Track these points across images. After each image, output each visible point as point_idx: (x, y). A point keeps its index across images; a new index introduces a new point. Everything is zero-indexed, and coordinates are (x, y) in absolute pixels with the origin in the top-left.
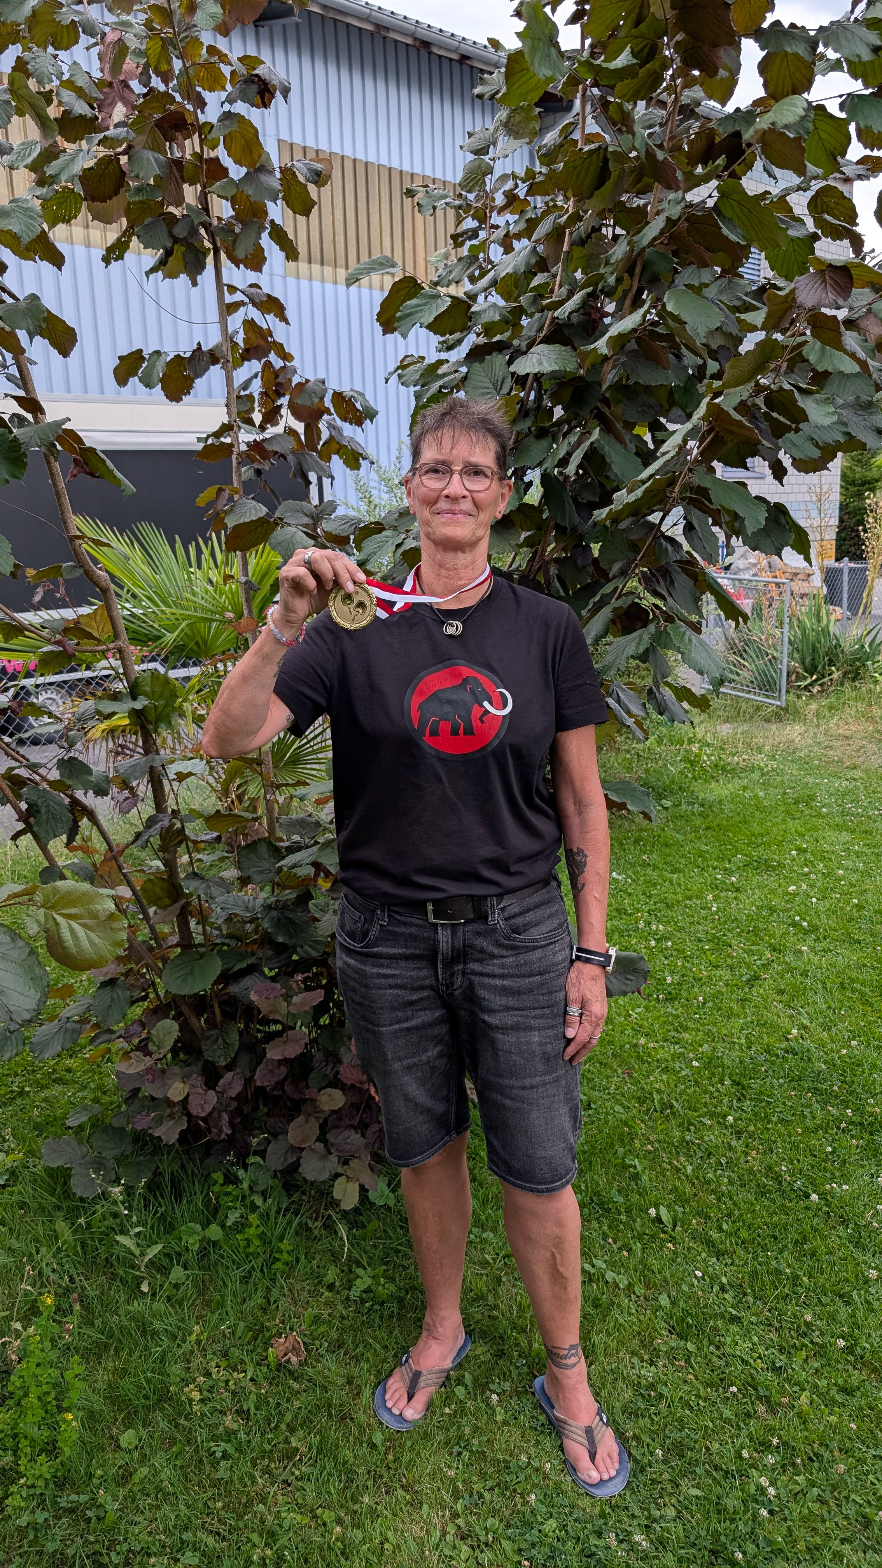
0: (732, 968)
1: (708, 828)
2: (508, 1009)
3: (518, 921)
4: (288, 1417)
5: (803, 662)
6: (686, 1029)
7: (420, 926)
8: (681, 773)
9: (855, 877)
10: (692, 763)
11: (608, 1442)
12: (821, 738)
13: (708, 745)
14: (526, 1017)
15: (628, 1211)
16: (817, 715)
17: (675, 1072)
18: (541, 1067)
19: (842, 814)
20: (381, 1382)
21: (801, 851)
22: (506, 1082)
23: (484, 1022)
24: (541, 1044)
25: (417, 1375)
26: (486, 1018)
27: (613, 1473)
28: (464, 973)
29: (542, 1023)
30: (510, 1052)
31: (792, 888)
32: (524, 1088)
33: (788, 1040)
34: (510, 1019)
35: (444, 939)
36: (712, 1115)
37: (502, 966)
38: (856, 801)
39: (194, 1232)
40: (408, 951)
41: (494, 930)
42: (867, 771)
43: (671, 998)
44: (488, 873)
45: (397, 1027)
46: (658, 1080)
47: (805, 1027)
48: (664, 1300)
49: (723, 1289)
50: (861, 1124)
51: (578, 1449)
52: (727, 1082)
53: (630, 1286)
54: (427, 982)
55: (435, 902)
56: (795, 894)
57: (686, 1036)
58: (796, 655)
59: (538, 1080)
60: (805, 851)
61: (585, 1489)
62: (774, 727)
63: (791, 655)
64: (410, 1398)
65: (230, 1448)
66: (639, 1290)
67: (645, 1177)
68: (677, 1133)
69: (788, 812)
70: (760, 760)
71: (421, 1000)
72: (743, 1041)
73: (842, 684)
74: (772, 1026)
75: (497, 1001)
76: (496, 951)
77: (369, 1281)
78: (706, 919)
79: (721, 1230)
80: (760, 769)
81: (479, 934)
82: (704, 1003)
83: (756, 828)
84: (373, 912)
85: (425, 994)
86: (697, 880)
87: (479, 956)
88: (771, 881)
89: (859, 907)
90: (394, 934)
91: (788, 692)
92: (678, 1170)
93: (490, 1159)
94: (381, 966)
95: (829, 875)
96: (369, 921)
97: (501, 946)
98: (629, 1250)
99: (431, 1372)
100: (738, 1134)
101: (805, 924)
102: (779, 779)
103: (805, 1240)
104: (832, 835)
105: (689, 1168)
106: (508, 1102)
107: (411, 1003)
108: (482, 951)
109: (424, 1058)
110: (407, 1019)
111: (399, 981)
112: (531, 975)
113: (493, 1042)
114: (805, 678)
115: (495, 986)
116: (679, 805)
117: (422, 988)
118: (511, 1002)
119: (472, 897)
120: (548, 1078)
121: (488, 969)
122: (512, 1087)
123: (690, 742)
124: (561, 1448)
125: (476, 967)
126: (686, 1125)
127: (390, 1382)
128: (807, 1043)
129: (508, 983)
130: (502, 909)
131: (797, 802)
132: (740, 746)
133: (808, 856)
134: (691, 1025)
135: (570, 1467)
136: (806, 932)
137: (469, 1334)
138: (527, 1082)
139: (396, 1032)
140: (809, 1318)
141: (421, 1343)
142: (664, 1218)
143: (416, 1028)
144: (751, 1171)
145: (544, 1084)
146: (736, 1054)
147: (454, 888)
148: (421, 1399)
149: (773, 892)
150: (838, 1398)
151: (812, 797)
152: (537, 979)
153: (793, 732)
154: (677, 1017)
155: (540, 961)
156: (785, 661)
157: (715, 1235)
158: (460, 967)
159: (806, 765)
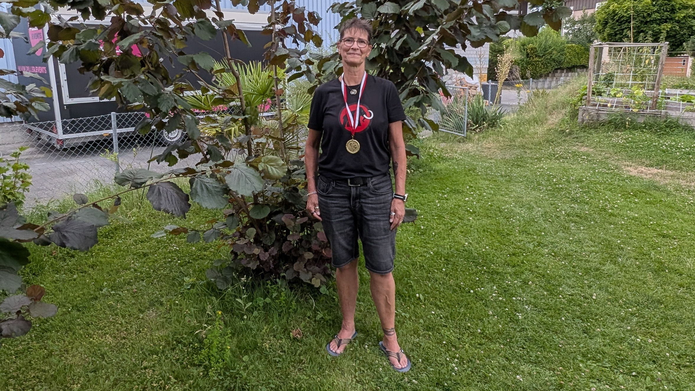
0: (445, 225)
1: (436, 179)
2: (373, 214)
3: (377, 186)
4: (299, 352)
5: (473, 119)
6: (429, 243)
7: (345, 187)
8: (426, 159)
9: (490, 196)
10: (431, 156)
11: (404, 358)
12: (479, 148)
13: (437, 150)
14: (379, 217)
15: (409, 297)
16: (478, 140)
17: (425, 256)
18: (383, 233)
19: (486, 175)
20: (329, 343)
21: (471, 187)
22: (372, 238)
23: (366, 219)
24: (383, 225)
25: (341, 340)
26: (366, 217)
27: (406, 366)
28: (359, 203)
29: (384, 219)
30: (373, 228)
31: (467, 199)
32: (377, 240)
33: (464, 247)
34: (374, 217)
35: (353, 191)
36: (437, 269)
37: (371, 200)
38: (491, 170)
39: (260, 300)
40: (341, 195)
41: (369, 189)
42: (496, 160)
43: (423, 234)
44: (367, 170)
45: (337, 220)
46: (418, 259)
47: (470, 243)
48: (421, 321)
49: (441, 318)
50: (489, 272)
51: (394, 359)
52: (443, 259)
53: (410, 317)
54: (348, 205)
55: (351, 179)
56: (468, 201)
57: (428, 245)
58: (470, 117)
59: (382, 237)
60: (472, 187)
61: (397, 370)
62: (461, 144)
63: (468, 117)
64: (338, 347)
65: (281, 360)
66: (413, 318)
67: (414, 287)
68: (425, 275)
69: (466, 174)
70: (456, 156)
71: (345, 211)
72: (448, 247)
73: (488, 128)
74: (459, 242)
75: (369, 211)
76: (370, 195)
77: (322, 316)
78: (435, 209)
79: (441, 302)
80: (456, 159)
81: (364, 190)
82: (435, 235)
83: (454, 179)
84: (330, 183)
85: (346, 209)
86: (432, 196)
87: (364, 197)
88: (459, 197)
89: (491, 206)
90: (337, 189)
91: (467, 131)
92: (426, 285)
93: (366, 264)
94: (333, 200)
95: (480, 195)
96: (329, 186)
97: (371, 194)
98: (410, 308)
99: (345, 339)
100: (447, 275)
101: (471, 210)
102: (463, 162)
103: (469, 304)
104: (482, 182)
105: (430, 285)
106: (372, 244)
107: (342, 212)
108: (365, 195)
109: (346, 231)
110: (340, 218)
111: (338, 205)
112: (381, 203)
113: (368, 225)
114: (474, 126)
115: (369, 207)
116: (426, 170)
117: (345, 207)
118: (374, 212)
119: (362, 177)
120: (385, 237)
121: (367, 201)
122: (374, 239)
123: (430, 148)
124: (389, 359)
125: (363, 201)
126: (428, 272)
127: (331, 343)
128: (471, 248)
129: (373, 206)
130: (372, 182)
131: (469, 170)
132: (449, 151)
133: (473, 188)
134: (430, 242)
135: (392, 364)
136: (472, 213)
137: (357, 330)
138: (379, 238)
139: (337, 222)
140: (469, 325)
141: (341, 331)
142: (421, 298)
143: (343, 221)
144: (451, 285)
145: (384, 238)
146: (446, 251)
147: (357, 175)
148: (342, 348)
149: (459, 200)
150: (478, 346)
151: (475, 169)
152: (383, 205)
153: (469, 146)
154: (425, 239)
155: (383, 199)
156: (466, 119)
157: (439, 303)
158: (358, 200)
159: (473, 157)
